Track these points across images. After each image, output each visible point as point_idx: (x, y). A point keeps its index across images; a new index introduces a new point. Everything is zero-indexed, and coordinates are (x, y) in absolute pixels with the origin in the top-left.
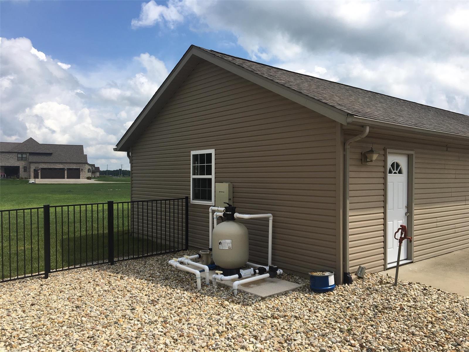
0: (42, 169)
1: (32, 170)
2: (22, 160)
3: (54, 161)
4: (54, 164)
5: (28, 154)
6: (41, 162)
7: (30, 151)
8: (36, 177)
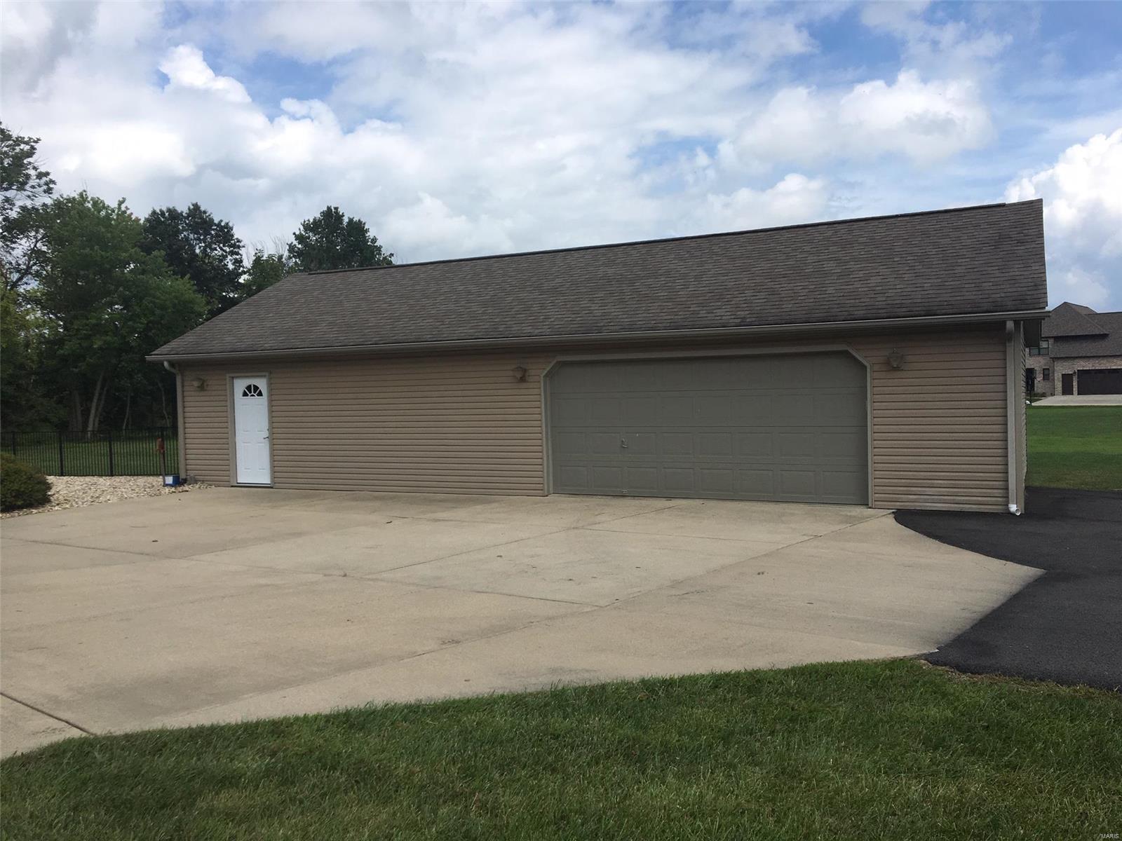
0: (1082, 373)
1: (1058, 377)
2: (1039, 354)
3: (1108, 353)
4: (1110, 359)
5: (1051, 341)
6: (1081, 357)
7: (1055, 334)
8: (1067, 390)
